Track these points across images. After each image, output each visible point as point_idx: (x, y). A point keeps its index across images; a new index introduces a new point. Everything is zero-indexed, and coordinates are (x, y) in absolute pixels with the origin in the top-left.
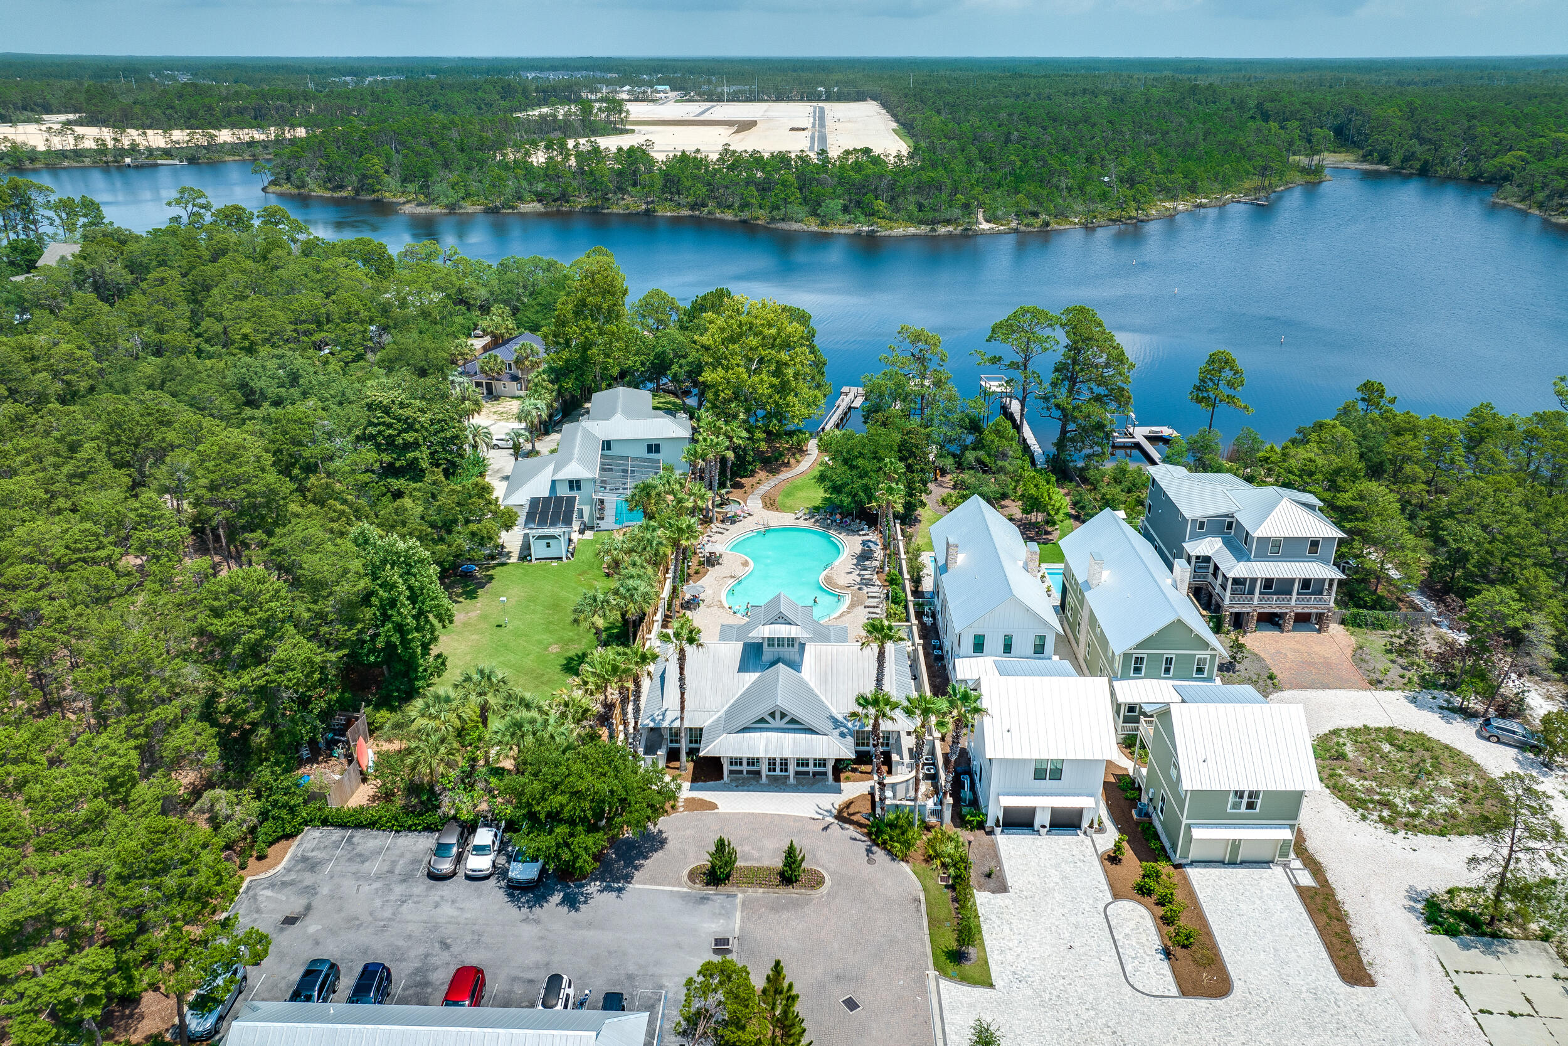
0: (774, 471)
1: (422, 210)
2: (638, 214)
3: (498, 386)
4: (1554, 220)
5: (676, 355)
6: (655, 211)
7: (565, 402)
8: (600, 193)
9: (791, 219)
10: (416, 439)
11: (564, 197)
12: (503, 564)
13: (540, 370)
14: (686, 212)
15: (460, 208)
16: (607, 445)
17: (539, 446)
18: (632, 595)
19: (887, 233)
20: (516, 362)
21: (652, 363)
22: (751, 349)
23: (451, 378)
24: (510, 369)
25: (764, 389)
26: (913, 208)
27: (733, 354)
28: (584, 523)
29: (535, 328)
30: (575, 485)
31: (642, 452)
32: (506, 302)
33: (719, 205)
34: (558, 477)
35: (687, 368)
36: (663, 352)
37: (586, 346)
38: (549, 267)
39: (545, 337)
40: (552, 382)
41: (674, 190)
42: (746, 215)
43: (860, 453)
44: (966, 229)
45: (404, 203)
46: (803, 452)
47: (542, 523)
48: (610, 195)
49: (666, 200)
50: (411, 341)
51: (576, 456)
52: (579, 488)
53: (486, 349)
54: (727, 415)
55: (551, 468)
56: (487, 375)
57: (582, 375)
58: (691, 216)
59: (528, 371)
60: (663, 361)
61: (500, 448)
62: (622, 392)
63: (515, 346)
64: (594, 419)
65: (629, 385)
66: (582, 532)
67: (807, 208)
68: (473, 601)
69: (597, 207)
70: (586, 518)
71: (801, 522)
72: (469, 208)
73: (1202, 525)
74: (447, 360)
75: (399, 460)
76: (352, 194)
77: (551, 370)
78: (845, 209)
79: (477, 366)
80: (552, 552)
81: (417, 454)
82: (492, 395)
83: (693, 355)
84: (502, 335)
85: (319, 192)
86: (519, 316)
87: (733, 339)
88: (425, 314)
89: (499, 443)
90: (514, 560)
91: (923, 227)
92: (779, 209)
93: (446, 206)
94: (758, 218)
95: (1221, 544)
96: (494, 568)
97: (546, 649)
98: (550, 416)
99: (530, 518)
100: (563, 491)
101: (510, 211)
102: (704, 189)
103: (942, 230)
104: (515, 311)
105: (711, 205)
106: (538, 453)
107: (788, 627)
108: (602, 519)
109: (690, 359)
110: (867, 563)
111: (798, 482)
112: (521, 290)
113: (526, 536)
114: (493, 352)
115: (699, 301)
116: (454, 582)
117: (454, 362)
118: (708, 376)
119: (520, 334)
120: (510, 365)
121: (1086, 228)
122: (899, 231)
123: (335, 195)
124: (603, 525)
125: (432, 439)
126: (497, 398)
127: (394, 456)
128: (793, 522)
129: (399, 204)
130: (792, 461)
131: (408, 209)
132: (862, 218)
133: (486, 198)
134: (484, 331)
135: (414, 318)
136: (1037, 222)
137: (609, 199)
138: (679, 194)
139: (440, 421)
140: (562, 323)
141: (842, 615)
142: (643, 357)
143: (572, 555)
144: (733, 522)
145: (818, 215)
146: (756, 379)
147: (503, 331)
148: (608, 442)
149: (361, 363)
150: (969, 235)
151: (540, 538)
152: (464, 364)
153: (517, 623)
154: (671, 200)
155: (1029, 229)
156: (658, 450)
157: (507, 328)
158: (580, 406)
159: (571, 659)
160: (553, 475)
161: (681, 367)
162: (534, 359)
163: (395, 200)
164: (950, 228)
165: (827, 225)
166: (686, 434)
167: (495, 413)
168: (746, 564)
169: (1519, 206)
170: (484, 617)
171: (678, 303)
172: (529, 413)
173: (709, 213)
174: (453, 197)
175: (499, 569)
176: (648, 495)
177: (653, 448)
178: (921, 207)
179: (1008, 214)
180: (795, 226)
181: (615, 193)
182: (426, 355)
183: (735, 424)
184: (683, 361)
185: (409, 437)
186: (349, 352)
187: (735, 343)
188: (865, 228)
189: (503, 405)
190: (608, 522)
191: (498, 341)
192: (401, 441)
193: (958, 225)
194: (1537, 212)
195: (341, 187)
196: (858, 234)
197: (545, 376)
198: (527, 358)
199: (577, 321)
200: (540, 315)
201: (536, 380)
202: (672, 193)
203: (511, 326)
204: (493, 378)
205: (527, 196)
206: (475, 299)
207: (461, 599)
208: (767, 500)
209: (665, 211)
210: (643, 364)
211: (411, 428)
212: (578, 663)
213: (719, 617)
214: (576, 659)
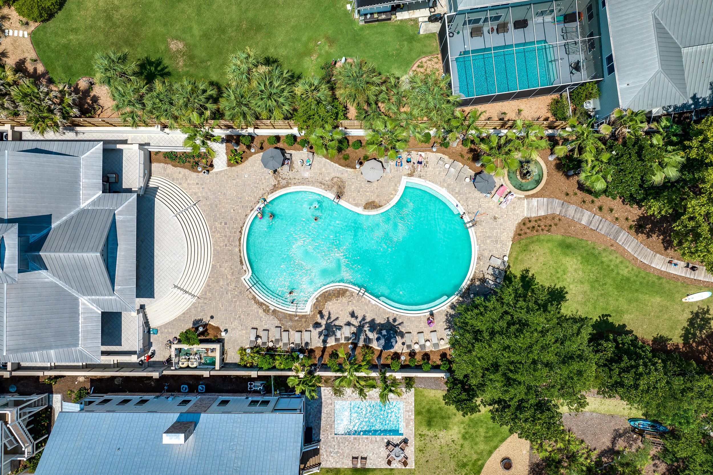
97: (176, 38)
159: (159, 64)
212: (151, 71)
213: (256, 187)
214: (159, 69)
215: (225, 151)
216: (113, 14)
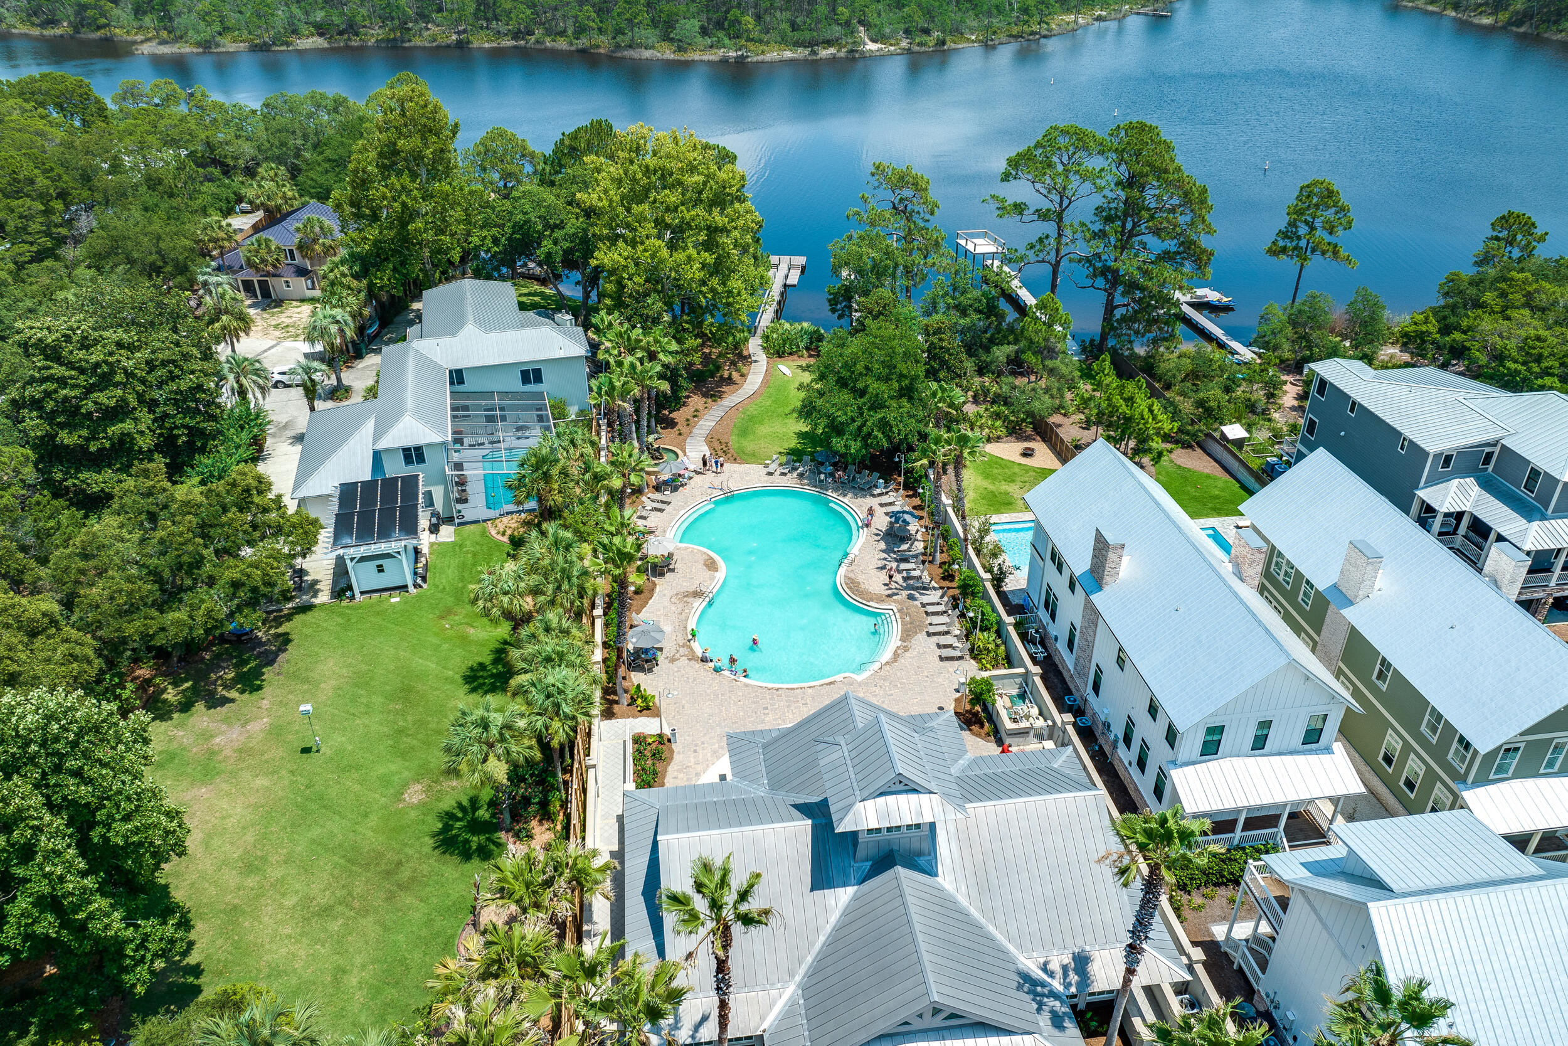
0: (714, 394)
1: (165, 50)
2: (448, 46)
3: (277, 285)
4: (1476, 21)
5: (547, 226)
6: (469, 42)
7: (381, 304)
8: (397, 22)
9: (640, 46)
10: (123, 399)
11: (352, 28)
12: (306, 608)
13: (337, 259)
14: (507, 43)
15: (218, 45)
16: (457, 376)
17: (347, 378)
18: (557, 705)
19: (760, 58)
20: (300, 247)
21: (510, 239)
22: (668, 209)
23: (201, 278)
24: (293, 258)
25: (695, 272)
26: (785, 26)
27: (641, 219)
28: (435, 514)
29: (323, 196)
30: (414, 454)
31: (515, 384)
32: (280, 160)
33: (549, 32)
34: (383, 444)
35: (566, 245)
36: (526, 222)
37: (407, 216)
38: (338, 105)
39: (338, 206)
40: (356, 276)
41: (490, 15)
42: (583, 42)
43: (867, 368)
44: (852, 51)
45: (142, 42)
46: (746, 359)
47: (365, 534)
48: (410, 25)
49: (481, 28)
50: (131, 222)
51: (410, 403)
52: (421, 459)
53: (257, 228)
54: (645, 319)
55: (369, 426)
56: (257, 269)
57: (403, 264)
58: (515, 47)
59: (320, 260)
60: (526, 235)
61: (286, 386)
62: (469, 286)
63: (294, 223)
64: (431, 335)
65: (477, 274)
66: (434, 529)
67: (657, 32)
68: (256, 695)
69: (395, 39)
70: (439, 506)
71: (778, 481)
72: (228, 45)
73: (1448, 459)
74: (192, 250)
75: (94, 438)
76: (70, 31)
77: (354, 257)
78: (704, 31)
79: (242, 254)
80: (389, 579)
81: (128, 426)
82: (269, 299)
83: (574, 224)
84: (278, 208)
85: (21, 29)
86: (300, 178)
87: (640, 196)
88: (153, 182)
89: (284, 378)
90: (323, 598)
91: (800, 50)
92: (624, 34)
93: (199, 44)
94: (598, 47)
95: (1477, 488)
96: (289, 617)
97: (399, 796)
98: (361, 330)
99: (343, 526)
100: (395, 468)
101: (284, 48)
102: (529, 12)
103: (825, 53)
104: (294, 172)
105: (538, 32)
106: (348, 390)
107: (913, 797)
108: (466, 501)
109: (569, 230)
110: (904, 547)
111: (753, 409)
112: (299, 142)
113: (340, 562)
114: (263, 235)
115: (567, 142)
116: (217, 657)
117: (205, 254)
118: (605, 257)
119: (304, 205)
120: (291, 252)
121: (987, 46)
122: (773, 55)
123: (46, 32)
124: (469, 512)
125: (156, 394)
126: (279, 303)
127: (85, 433)
128: (766, 481)
129: (135, 43)
130: (735, 376)
131: (147, 49)
132: (727, 41)
133: (250, 33)
134: (251, 202)
135: (135, 187)
136: (931, 40)
137: (409, 29)
138: (497, 20)
139: (164, 364)
140: (363, 183)
141: (896, 655)
142: (495, 231)
143: (424, 579)
144: (675, 489)
145: (672, 40)
146: (680, 256)
147: (280, 201)
148: (459, 372)
149: (48, 263)
150: (855, 57)
151: (363, 559)
152: (222, 254)
153: (338, 739)
154: (487, 28)
155: (923, 49)
156: (538, 378)
157: (284, 197)
158: (406, 308)
159: (450, 816)
160: (375, 441)
161: (555, 243)
162: (328, 242)
163: (129, 38)
164: (832, 50)
165: (685, 51)
166: (579, 349)
167: (276, 327)
168: (711, 566)
169: (1430, 8)
170: (276, 732)
171: (531, 147)
172: (324, 331)
173: (537, 42)
174: (207, 32)
175: (299, 618)
176: (547, 477)
177: (531, 375)
178: (794, 27)
179: (895, 32)
180: (647, 54)
181: (416, 21)
182: (157, 245)
183: (657, 331)
184: (558, 234)
185: (106, 398)
186: (26, 247)
187: (641, 202)
188: (732, 54)
189: (289, 313)
190: (476, 508)
191: (274, 217)
192: (91, 406)
193: (841, 47)
194: (1454, 14)
195: (52, 22)
196: (724, 61)
197: (344, 269)
198: (315, 241)
199: (385, 178)
200: (330, 175)
201: (331, 276)
202: (487, 20)
203: (290, 194)
204: (268, 274)
205: (304, 29)
206: (236, 158)
207: (233, 694)
208: (716, 445)
209: (482, 42)
210: (496, 241)
211: (105, 381)
212: (465, 826)
213: (695, 679)
214: (460, 815)
215: (631, 719)
216: (318, 905)
